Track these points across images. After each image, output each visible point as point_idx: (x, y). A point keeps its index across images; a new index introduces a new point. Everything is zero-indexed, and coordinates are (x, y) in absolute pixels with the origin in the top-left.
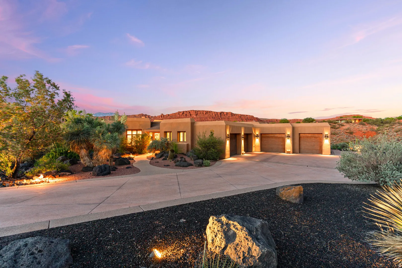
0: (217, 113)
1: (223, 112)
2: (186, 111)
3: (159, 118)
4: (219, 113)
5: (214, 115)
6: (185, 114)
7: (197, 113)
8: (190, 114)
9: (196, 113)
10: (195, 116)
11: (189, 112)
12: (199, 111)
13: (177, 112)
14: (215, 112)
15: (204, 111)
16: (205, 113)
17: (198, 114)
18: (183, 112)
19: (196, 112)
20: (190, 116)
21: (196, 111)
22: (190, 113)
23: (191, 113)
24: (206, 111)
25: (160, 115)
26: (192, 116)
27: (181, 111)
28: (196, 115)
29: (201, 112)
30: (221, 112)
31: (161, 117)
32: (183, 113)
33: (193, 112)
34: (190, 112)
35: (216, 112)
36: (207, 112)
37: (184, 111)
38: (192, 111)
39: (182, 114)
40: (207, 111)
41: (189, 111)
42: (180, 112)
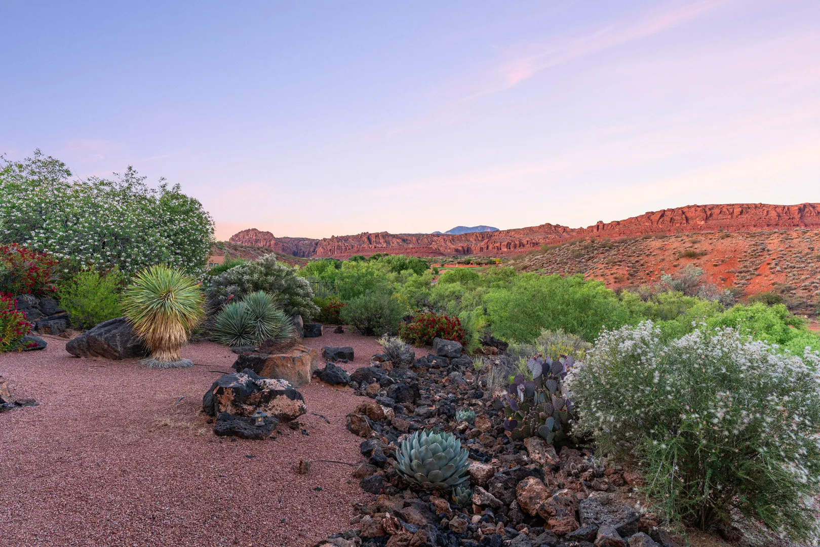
0: (787, 209)
1: (811, 205)
2: (673, 210)
3: (592, 231)
4: (797, 208)
5: (773, 214)
6: (667, 218)
7: (709, 213)
8: (686, 218)
9: (705, 212)
10: (703, 222)
11: (681, 212)
12: (717, 206)
13: (644, 213)
14: (776, 207)
15: (733, 205)
16: (737, 211)
17: (711, 215)
18: (663, 213)
19: (707, 209)
20: (685, 222)
21: (705, 206)
22: (683, 213)
23: (688, 215)
24: (743, 205)
25: (595, 223)
26: (691, 222)
27: (654, 211)
28: (707, 219)
29: (724, 210)
30: (805, 206)
31: (595, 230)
32: (662, 216)
33: (696, 211)
34: (685, 210)
35: (784, 207)
36: (745, 209)
37: (664, 211)
38: (693, 209)
39: (660, 218)
40: (747, 205)
41: (681, 208)
42: (653, 213)
